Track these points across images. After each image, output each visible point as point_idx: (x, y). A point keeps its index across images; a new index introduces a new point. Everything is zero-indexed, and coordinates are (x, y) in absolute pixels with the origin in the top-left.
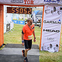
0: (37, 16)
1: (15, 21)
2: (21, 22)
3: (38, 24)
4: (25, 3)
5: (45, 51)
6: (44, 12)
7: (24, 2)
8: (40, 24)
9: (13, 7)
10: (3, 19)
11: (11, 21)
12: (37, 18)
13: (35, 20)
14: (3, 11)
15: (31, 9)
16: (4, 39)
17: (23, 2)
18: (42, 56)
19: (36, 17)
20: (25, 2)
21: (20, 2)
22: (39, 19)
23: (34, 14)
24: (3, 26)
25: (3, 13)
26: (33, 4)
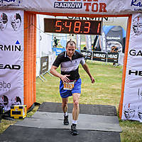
3: (110, 56)
4: (87, 10)
5: (132, 121)
6: (132, 29)
7: (84, 7)
8: (115, 56)
9: (57, 17)
10: (35, 45)
13: (104, 49)
14: (35, 27)
15: (101, 22)
16: (37, 92)
17: (81, 7)
18: (126, 134)
19: (107, 41)
20: (87, 7)
21: (75, 8)
22: (112, 45)
25: (35, 32)
26: (105, 11)
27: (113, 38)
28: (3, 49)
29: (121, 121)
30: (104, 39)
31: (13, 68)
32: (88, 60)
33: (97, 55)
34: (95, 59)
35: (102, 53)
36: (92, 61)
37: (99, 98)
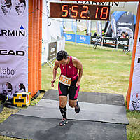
0: (119, 24)
1: (68, 36)
2: (81, 38)
3: (121, 43)
8: (125, 43)
11: (60, 37)
12: (119, 28)
14: (41, 12)
16: (42, 79)
18: (133, 127)
19: (117, 26)
23: (113, 19)
24: (40, 47)
25: (41, 17)
27: (123, 24)
28: (7, 34)
29: (128, 111)
30: (115, 25)
31: (17, 54)
32: (98, 46)
34: (105, 45)
36: (102, 47)
37: (107, 86)
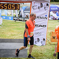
0: (25, 12)
12: (25, 13)
13: (23, 16)
15: (19, 5)
30: (23, 12)
32: (16, 21)
33: (20, 19)
34: (19, 20)
35: (22, 18)
36: (18, 21)
37: (20, 36)
